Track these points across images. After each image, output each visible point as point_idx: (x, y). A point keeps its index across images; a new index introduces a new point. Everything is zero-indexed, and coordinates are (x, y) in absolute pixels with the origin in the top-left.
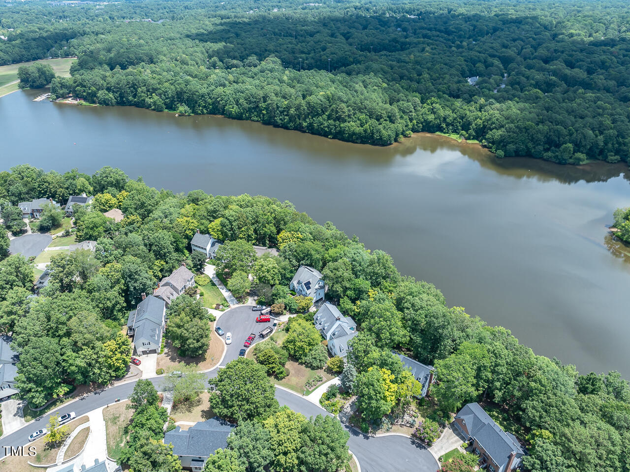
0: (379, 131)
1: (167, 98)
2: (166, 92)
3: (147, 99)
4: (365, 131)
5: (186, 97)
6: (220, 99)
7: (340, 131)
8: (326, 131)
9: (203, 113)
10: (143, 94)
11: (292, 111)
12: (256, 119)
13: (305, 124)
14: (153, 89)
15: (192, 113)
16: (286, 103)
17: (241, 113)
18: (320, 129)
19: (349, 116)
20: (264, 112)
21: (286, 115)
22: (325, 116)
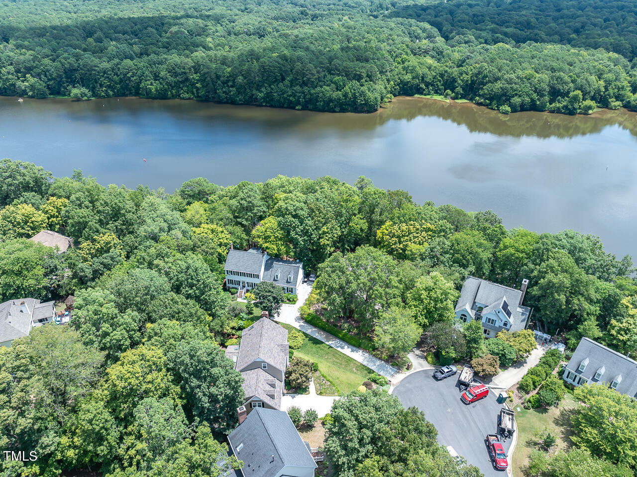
0: (362, 94)
1: (49, 80)
2: (48, 70)
3: (19, 83)
4: (345, 95)
5: (77, 75)
6: (130, 74)
7: (310, 100)
8: (291, 102)
9: (108, 96)
10: (10, 76)
11: (240, 79)
12: (187, 96)
13: (261, 95)
14: (26, 68)
15: (93, 96)
16: (229, 70)
17: (165, 90)
18: (282, 100)
19: (319, 79)
20: (198, 85)
21: (232, 86)
22: (287, 82)
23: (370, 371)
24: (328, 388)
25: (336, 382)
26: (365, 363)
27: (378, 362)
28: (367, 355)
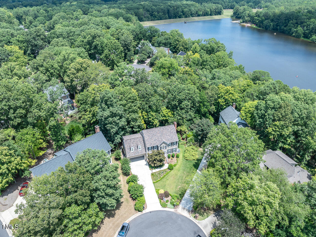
24: (158, 177)
25: (164, 179)
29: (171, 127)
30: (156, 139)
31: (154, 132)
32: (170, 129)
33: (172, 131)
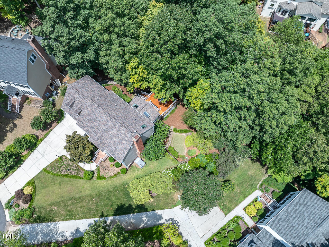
23: (40, 220)
24: (59, 168)
25: (59, 179)
26: (52, 225)
27: (40, 238)
28: (60, 239)
29: (127, 135)
30: (94, 129)
31: (100, 115)
32: (123, 136)
33: (124, 142)
